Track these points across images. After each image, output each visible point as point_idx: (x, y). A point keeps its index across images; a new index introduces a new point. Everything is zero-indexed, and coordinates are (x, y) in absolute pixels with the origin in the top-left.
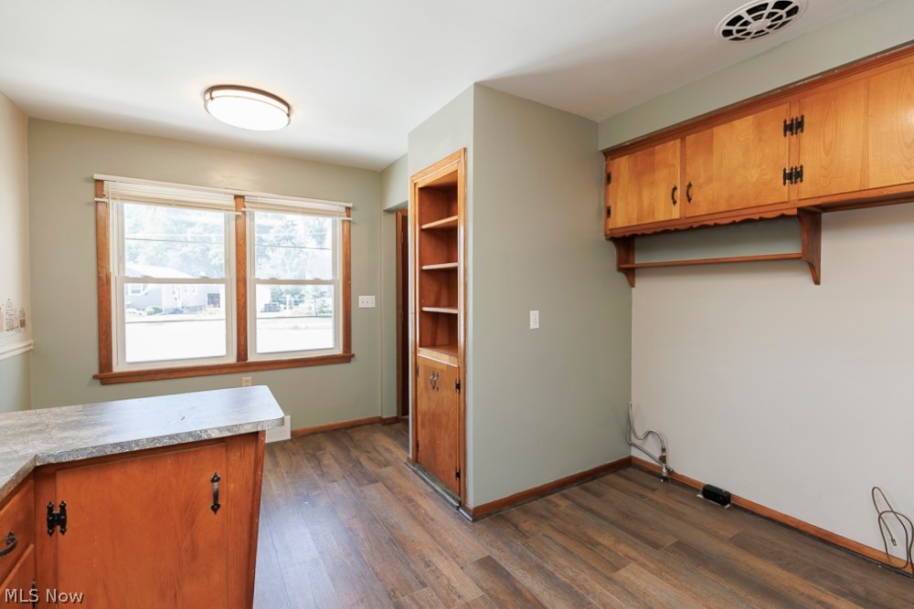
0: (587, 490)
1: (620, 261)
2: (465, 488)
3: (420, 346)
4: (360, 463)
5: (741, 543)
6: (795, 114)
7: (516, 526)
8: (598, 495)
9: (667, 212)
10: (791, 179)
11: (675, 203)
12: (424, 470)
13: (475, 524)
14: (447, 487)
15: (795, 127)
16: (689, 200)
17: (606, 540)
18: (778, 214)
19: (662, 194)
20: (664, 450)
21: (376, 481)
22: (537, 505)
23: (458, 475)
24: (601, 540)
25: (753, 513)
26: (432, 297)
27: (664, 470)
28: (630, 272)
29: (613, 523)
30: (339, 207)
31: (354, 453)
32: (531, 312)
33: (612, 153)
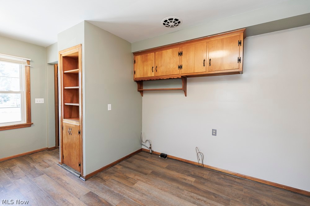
0: (127, 161)
1: (138, 88)
2: (82, 169)
3: (64, 118)
4: (35, 168)
5: (168, 168)
6: (181, 51)
7: (102, 179)
8: (131, 162)
9: (151, 74)
10: (180, 68)
11: (153, 71)
12: (66, 166)
13: (86, 181)
14: (75, 170)
15: (180, 54)
16: (157, 71)
17: (131, 176)
18: (177, 77)
19: (150, 69)
20: (150, 145)
21: (43, 174)
22: (110, 170)
23: (80, 165)
24: (130, 176)
25: (172, 159)
26: (70, 100)
27: (151, 151)
28: (141, 92)
29: (134, 170)
30: (24, 60)
31: (32, 164)
32: (108, 105)
33: (136, 54)
